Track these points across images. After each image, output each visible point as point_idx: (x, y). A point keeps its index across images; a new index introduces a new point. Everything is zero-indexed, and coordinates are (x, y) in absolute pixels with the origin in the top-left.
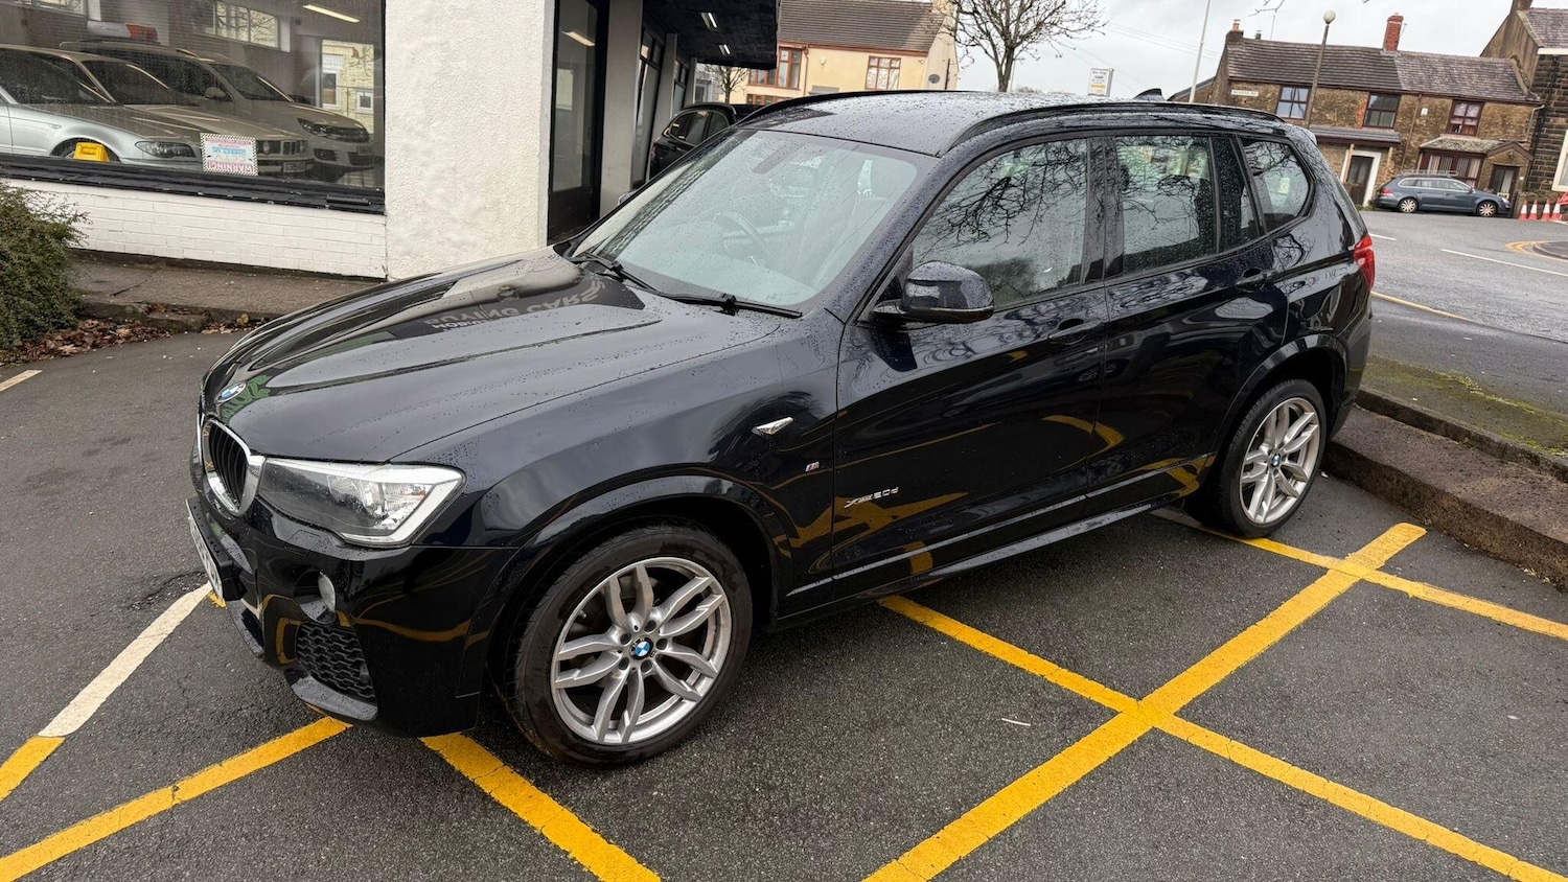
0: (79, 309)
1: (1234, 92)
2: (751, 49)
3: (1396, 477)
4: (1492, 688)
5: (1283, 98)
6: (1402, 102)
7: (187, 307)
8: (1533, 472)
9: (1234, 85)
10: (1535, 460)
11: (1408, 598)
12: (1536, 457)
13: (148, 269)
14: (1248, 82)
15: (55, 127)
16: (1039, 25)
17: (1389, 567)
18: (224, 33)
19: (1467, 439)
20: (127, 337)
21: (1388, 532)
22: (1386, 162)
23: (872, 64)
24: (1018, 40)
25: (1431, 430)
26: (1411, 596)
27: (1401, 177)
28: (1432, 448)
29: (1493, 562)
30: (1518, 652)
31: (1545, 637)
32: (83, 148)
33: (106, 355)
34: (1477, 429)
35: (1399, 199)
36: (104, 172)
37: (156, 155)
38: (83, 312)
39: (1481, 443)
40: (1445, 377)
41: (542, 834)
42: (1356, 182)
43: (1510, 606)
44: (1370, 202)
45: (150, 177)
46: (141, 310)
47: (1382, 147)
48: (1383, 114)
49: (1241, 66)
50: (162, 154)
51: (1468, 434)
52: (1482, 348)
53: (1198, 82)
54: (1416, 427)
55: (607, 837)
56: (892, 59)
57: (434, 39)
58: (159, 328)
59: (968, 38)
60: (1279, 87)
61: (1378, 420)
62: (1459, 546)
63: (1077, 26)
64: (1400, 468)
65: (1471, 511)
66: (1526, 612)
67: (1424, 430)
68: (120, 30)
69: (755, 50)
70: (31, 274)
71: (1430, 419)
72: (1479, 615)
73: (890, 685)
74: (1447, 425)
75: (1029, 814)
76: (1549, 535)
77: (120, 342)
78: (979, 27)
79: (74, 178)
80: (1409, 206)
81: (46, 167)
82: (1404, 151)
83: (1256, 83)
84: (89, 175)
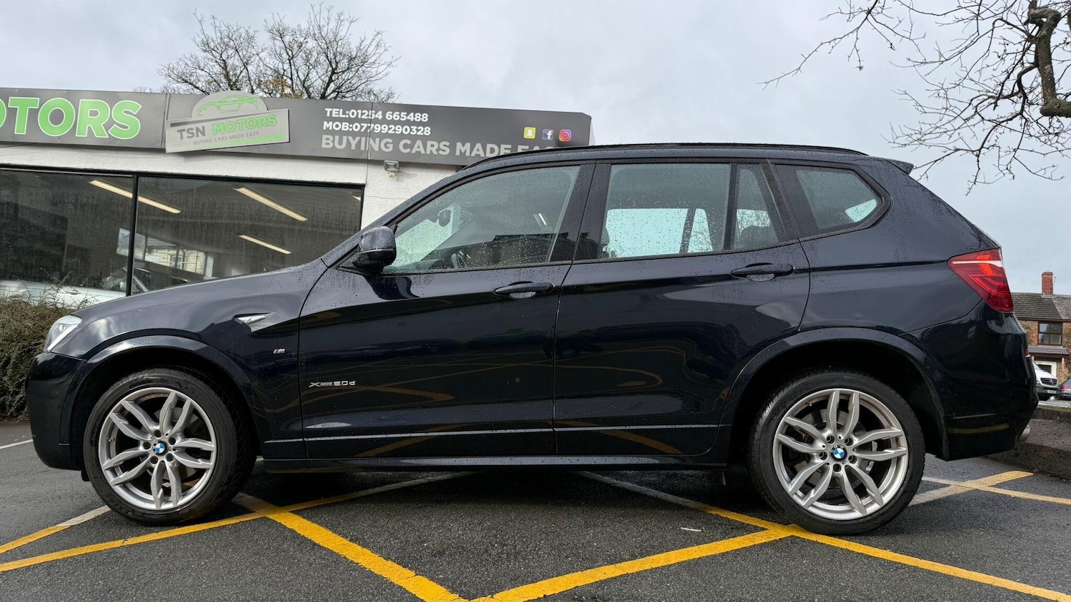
6: (1064, 327)
17: (999, 486)
21: (1003, 474)
22: (1061, 367)
26: (1012, 496)
41: (345, 558)
47: (1056, 358)
48: (1051, 335)
55: (387, 559)
65: (1062, 455)
75: (686, 561)
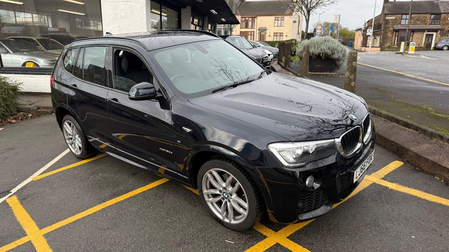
0: (18, 110)
1: (387, 18)
2: (230, 19)
3: (395, 145)
4: (409, 225)
5: (403, 18)
6: (442, 16)
7: (48, 107)
8: (441, 142)
9: (387, 16)
10: (442, 138)
11: (388, 189)
12: (442, 137)
13: (44, 96)
14: (391, 14)
15: (23, 58)
16: (317, 4)
17: (385, 178)
18: (92, 28)
19: (420, 131)
20: (31, 117)
21: (390, 164)
22: (437, 35)
23: (276, 19)
24: (311, 9)
25: (409, 128)
26: (390, 188)
27: (443, 39)
28: (408, 134)
29: (424, 174)
30: (423, 210)
31: (435, 204)
32: (28, 64)
33: (23, 123)
34: (424, 127)
35: (442, 46)
36: (32, 70)
37: (50, 64)
38: (19, 111)
39: (424, 132)
40: (423, 108)
42: (428, 42)
43: (426, 191)
44: (433, 48)
45: (44, 71)
46: (35, 109)
47: (436, 31)
48: (436, 20)
49: (388, 10)
50: (51, 64)
51: (420, 129)
52: (445, 95)
53: (375, 16)
54: (405, 127)
56: (282, 17)
57: (116, 25)
58: (40, 114)
59: (296, 10)
60: (401, 15)
61: (393, 124)
62: (414, 169)
63: (328, 3)
64: (396, 141)
65: (418, 156)
66: (431, 194)
67: (407, 128)
68: (56, 29)
69: (231, 19)
70: (4, 101)
71: (409, 124)
72: (413, 195)
73: (193, 228)
74: (414, 126)
76: (442, 165)
77: (29, 118)
78: (298, 6)
79: (23, 73)
80: (446, 48)
81: (17, 70)
82: (443, 31)
83: (394, 15)
84: (28, 71)
